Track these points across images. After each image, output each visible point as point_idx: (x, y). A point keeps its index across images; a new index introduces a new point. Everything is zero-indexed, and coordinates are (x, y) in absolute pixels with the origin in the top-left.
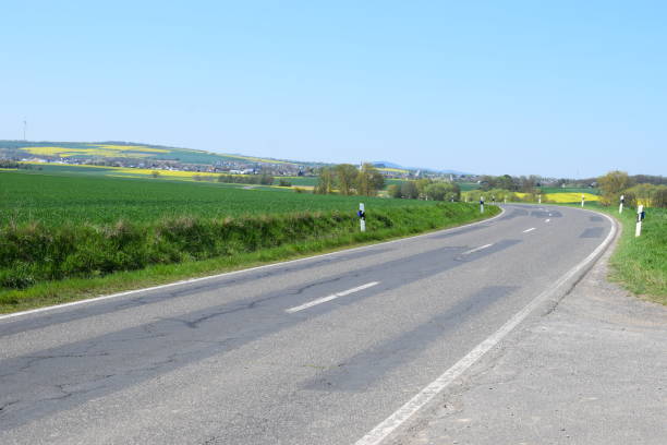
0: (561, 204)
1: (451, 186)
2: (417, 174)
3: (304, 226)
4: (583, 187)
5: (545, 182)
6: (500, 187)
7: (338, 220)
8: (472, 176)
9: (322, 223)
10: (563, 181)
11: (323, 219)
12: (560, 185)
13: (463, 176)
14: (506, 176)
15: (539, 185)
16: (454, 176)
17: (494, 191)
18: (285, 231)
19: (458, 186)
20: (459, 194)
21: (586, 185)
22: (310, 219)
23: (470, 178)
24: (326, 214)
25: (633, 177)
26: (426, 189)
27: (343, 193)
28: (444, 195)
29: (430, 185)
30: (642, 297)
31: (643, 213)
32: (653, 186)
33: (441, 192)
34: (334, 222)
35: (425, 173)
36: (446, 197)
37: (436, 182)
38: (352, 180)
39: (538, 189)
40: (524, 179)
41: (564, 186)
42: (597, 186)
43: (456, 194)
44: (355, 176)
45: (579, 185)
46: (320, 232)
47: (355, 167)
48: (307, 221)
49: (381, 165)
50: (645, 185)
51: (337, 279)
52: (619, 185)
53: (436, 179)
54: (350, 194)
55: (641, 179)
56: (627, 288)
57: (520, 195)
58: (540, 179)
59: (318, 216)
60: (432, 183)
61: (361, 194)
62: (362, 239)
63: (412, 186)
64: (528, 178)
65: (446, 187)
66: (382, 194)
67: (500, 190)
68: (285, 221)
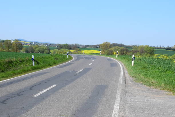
0: (87, 54)
1: (47, 48)
2: (33, 44)
3: (10, 65)
4: (94, 48)
5: (81, 46)
6: (64, 48)
7: (21, 62)
8: (54, 44)
9: (16, 63)
10: (87, 46)
11: (16, 61)
12: (86, 47)
13: (50, 44)
14: (67, 44)
15: (78, 47)
16: (47, 44)
17: (62, 50)
18: (4, 66)
19: (49, 48)
20: (49, 51)
21: (95, 47)
22: (12, 61)
23: (53, 45)
24: (17, 60)
25: (112, 44)
26: (37, 49)
27: (7, 51)
28: (44, 51)
29: (39, 48)
30: (151, 87)
31: (134, 58)
32: (119, 47)
33: (43, 50)
34: (20, 62)
35: (36, 43)
36: (45, 52)
37: (41, 46)
38: (10, 46)
39: (78, 49)
40: (73, 45)
41: (87, 47)
42: (99, 47)
43: (48, 51)
44: (11, 44)
45: (92, 47)
46: (16, 66)
47: (10, 41)
48: (11, 62)
49: (20, 40)
50: (116, 47)
51: (40, 84)
52: (107, 47)
53: (41, 45)
54: (9, 51)
55: (115, 45)
56: (145, 84)
57: (72, 51)
58: (78, 45)
59: (14, 60)
60: (39, 47)
61: (14, 51)
62: (34, 69)
63: (32, 48)
64: (74, 45)
65: (44, 48)
66: (22, 51)
67: (65, 49)
68: (3, 63)
